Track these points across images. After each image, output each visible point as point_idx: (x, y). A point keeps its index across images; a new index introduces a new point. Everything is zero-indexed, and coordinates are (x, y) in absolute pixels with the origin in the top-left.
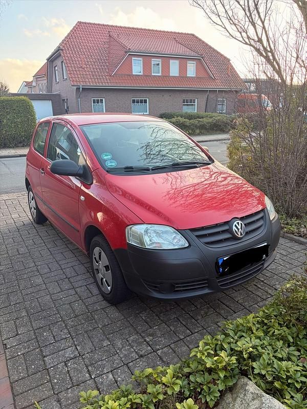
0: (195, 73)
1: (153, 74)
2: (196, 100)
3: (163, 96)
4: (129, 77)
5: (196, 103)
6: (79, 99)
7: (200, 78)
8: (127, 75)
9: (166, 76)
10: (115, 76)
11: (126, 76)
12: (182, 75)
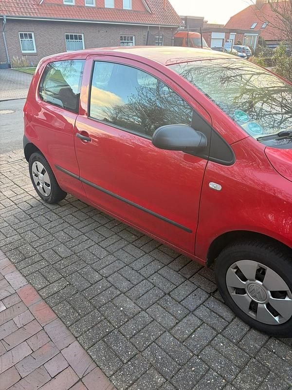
0: (131, 6)
1: (86, 5)
2: (134, 37)
3: (99, 31)
4: (60, 7)
5: (134, 41)
6: (3, 33)
7: (137, 11)
8: (58, 5)
9: (100, 8)
10: (43, 5)
11: (56, 6)
12: (117, 8)
